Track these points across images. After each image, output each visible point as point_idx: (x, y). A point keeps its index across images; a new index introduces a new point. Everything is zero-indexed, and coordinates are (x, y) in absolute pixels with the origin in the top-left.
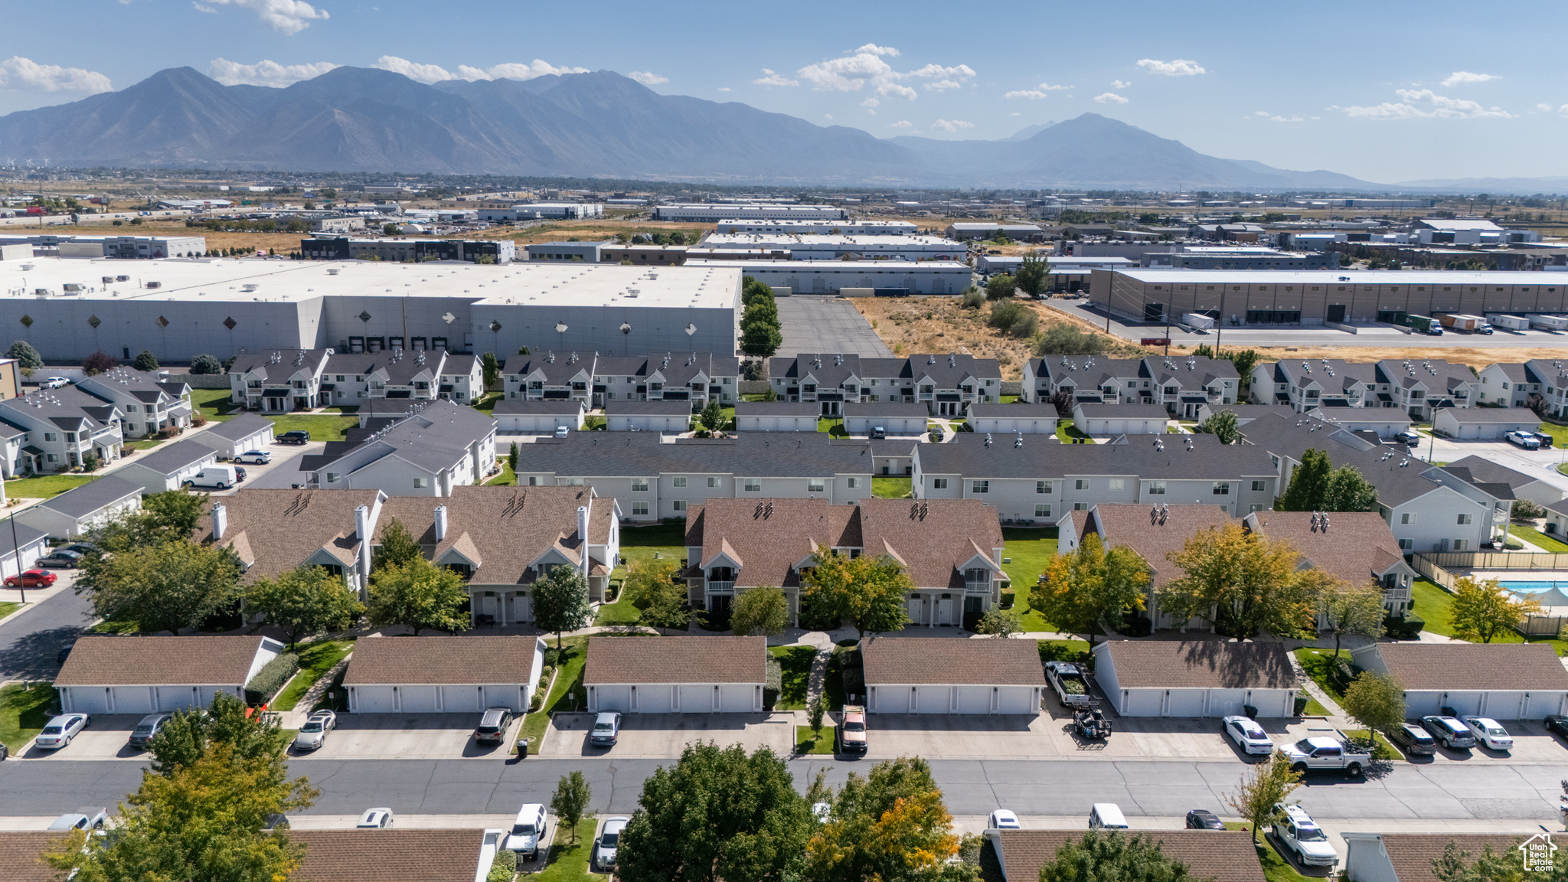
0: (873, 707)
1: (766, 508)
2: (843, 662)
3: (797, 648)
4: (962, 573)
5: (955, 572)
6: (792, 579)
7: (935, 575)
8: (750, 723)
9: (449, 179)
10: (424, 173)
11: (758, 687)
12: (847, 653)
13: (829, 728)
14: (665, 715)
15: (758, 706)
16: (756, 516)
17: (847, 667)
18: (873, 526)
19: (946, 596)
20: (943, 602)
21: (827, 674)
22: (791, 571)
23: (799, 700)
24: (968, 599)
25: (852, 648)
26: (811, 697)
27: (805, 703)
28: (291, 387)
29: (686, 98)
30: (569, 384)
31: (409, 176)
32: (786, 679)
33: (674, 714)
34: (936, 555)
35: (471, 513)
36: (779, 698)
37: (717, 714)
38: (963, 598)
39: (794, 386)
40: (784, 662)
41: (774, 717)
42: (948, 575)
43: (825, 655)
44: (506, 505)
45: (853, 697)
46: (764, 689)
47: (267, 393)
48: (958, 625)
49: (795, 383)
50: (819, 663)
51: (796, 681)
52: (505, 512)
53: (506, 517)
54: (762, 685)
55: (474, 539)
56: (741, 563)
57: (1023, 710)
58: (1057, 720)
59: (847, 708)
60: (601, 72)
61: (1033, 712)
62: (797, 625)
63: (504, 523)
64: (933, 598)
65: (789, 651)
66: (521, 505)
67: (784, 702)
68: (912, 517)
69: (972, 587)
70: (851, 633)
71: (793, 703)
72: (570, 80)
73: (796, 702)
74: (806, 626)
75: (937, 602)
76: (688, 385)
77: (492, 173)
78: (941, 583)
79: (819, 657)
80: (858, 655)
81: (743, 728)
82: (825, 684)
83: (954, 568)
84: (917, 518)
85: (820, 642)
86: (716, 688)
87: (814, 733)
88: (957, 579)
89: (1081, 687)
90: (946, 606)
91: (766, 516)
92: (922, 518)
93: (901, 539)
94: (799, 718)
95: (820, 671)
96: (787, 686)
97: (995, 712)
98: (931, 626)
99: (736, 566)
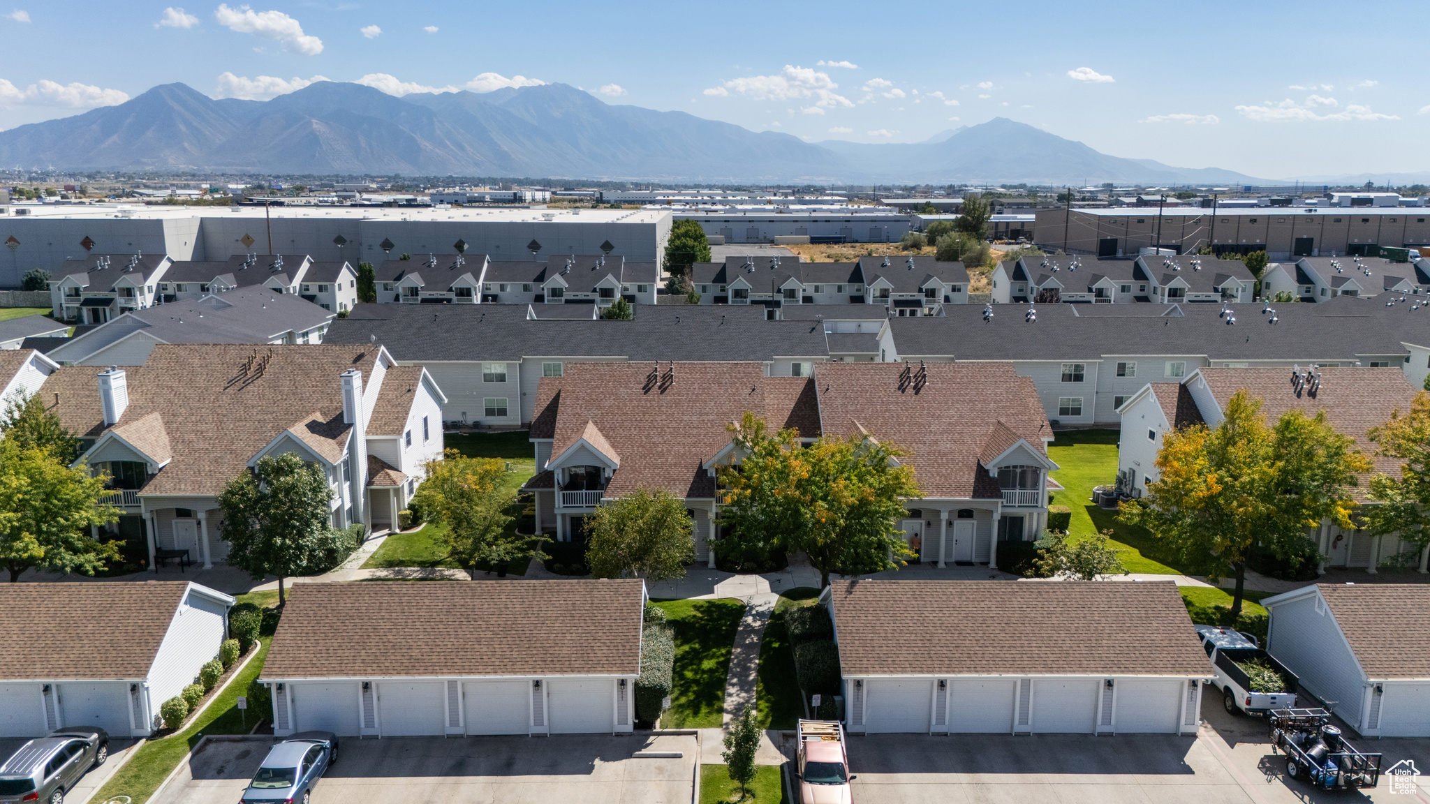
0: (858, 720)
1: (664, 377)
2: (796, 629)
3: (711, 604)
4: (994, 473)
5: (981, 472)
6: (703, 484)
7: (946, 477)
8: (605, 759)
9: (414, 179)
10: (392, 174)
11: (623, 683)
12: (802, 610)
13: (768, 769)
14: (433, 739)
15: (623, 721)
16: (647, 389)
17: (803, 638)
18: (838, 403)
19: (966, 514)
20: (962, 526)
21: (764, 649)
22: (701, 473)
23: (710, 704)
24: (1004, 518)
25: (809, 603)
26: (733, 697)
27: (721, 710)
28: (116, 296)
29: (632, 108)
30: (450, 290)
31: (378, 177)
32: (681, 663)
33: (450, 737)
34: (945, 445)
35: (175, 384)
36: (667, 703)
37: (539, 737)
38: (997, 517)
39: (723, 294)
40: (682, 629)
41: (658, 745)
42: (970, 478)
43: (760, 615)
44: (235, 372)
45: (816, 700)
46: (636, 684)
47: (87, 302)
48: (986, 564)
49: (723, 290)
50: (750, 630)
51: (707, 664)
52: (232, 382)
53: (231, 391)
54: (631, 678)
55: (167, 424)
56: (616, 460)
57: (1166, 725)
58: (1239, 746)
59: (807, 726)
60: (555, 85)
61: (1184, 729)
62: (712, 564)
63: (226, 399)
64: (944, 516)
65: (697, 607)
66: (261, 370)
67: (680, 708)
68: (902, 388)
69: (1010, 499)
70: (808, 577)
71: (696, 713)
72: (526, 92)
73: (704, 710)
74: (729, 565)
75: (950, 524)
76: (595, 290)
77: (454, 176)
78: (959, 489)
79: (750, 619)
80: (821, 616)
81: (589, 770)
82: (761, 670)
83: (979, 463)
84: (910, 390)
85: (752, 591)
86: (537, 684)
87: (737, 784)
88: (986, 484)
89: (1275, 677)
90: (966, 531)
91: (663, 389)
92: (917, 390)
93: (886, 422)
94: (707, 745)
95: (752, 644)
96: (689, 674)
97: (1106, 729)
98: (941, 565)
99: (607, 463)
